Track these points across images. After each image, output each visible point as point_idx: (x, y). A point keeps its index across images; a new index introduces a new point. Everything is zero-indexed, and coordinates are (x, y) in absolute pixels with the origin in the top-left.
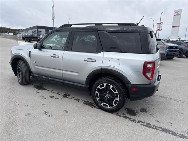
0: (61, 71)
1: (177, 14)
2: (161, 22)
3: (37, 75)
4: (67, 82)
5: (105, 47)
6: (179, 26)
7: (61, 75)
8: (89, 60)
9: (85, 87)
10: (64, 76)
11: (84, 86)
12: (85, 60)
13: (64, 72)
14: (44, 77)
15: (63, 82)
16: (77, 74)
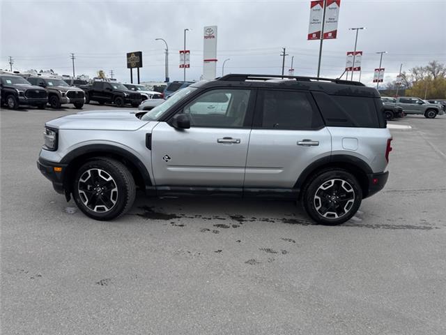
0: (242, 171)
1: (210, 35)
2: (186, 50)
3: (168, 188)
4: (253, 190)
5: (328, 120)
6: (216, 60)
7: (241, 178)
8: (307, 143)
9: (292, 193)
10: (247, 178)
11: (290, 191)
12: (300, 143)
13: (248, 171)
14: (191, 189)
15: (243, 191)
16: (280, 171)
